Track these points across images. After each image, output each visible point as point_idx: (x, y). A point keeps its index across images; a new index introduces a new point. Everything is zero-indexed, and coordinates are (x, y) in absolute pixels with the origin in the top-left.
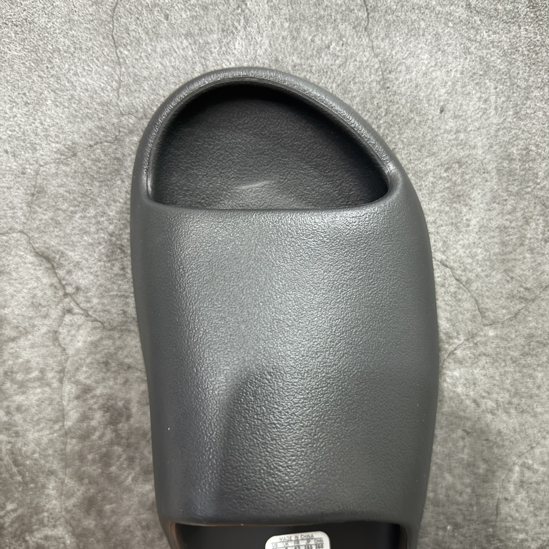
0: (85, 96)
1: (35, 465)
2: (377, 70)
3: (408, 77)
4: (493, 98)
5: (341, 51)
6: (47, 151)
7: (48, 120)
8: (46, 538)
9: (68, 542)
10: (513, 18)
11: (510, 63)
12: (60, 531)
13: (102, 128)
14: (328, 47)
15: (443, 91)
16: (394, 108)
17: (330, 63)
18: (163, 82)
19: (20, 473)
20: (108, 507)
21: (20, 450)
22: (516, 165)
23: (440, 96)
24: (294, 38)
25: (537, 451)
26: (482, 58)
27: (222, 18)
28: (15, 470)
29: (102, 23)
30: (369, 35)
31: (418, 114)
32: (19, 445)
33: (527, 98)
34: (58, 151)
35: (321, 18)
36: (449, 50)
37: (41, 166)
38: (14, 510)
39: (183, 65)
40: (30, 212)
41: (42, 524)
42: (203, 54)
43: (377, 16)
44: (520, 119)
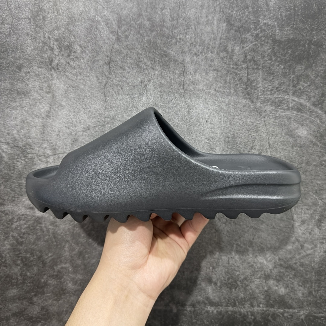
0: (94, 111)
1: (62, 238)
2: (186, 108)
3: (196, 111)
4: (223, 118)
5: (175, 102)
6: (80, 127)
7: (81, 118)
8: (62, 268)
9: (70, 270)
10: (229, 94)
11: (228, 108)
12: (68, 265)
13: (99, 121)
14: (172, 101)
15: (207, 116)
16: (191, 120)
17: (172, 105)
18: (120, 108)
19: (56, 241)
20: (87, 255)
21: (57, 232)
22: (230, 139)
23: (206, 117)
24: (161, 97)
25: (242, 239)
26: (219, 106)
27: (139, 90)
28: (54, 240)
29: (101, 89)
30: (184, 98)
31: (199, 122)
32: (57, 230)
33: (234, 119)
34: (83, 128)
35: (170, 92)
36: (209, 103)
37: (77, 132)
38: (51, 256)
39: (126, 104)
40: (72, 147)
41: (61, 262)
42: (133, 101)
43: (187, 92)
44: (232, 125)
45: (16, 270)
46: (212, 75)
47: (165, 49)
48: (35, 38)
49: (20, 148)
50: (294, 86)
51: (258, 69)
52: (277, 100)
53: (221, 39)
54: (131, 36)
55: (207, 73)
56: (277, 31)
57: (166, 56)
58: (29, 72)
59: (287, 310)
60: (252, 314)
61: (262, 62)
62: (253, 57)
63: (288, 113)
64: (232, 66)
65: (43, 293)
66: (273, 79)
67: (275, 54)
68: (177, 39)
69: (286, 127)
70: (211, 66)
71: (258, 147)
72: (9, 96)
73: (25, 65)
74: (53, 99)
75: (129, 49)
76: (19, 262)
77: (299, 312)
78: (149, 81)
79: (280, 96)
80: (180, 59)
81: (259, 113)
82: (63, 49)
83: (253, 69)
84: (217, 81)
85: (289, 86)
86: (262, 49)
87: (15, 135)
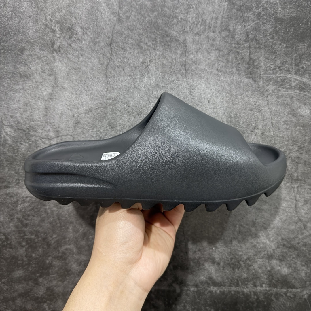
0: (96, 93)
1: (66, 219)
2: (188, 89)
3: (198, 91)
4: (225, 98)
5: (177, 82)
6: (82, 110)
7: (83, 100)
8: (66, 249)
9: (75, 251)
10: (232, 74)
11: (231, 87)
12: (72, 246)
13: (101, 103)
14: (173, 81)
15: (209, 96)
16: (193, 101)
17: (174, 86)
18: (121, 90)
19: (60, 223)
20: (91, 236)
21: (61, 214)
22: (233, 119)
23: (208, 97)
24: (163, 78)
25: (245, 219)
26: (222, 86)
27: (141, 71)
28: (58, 221)
29: (103, 70)
30: (186, 78)
31: (201, 103)
32: (61, 212)
33: (236, 98)
34: (86, 110)
35: (171, 72)
36: (211, 83)
37: (80, 114)
38: (56, 238)
39: (128, 85)
40: (75, 129)
41: (65, 243)
42: (134, 82)
43: (189, 72)
44: (234, 105)
45: (22, 251)
46: (213, 54)
47: (166, 29)
48: (37, 21)
49: (24, 130)
50: (296, 65)
51: (260, 48)
52: (279, 80)
53: (222, 18)
54: (132, 16)
55: (209, 53)
56: (280, 9)
57: (168, 36)
58: (31, 55)
59: (290, 290)
60: (255, 294)
61: (264, 41)
62: (255, 36)
63: (291, 92)
64: (234, 45)
65: (48, 274)
66: (275, 58)
67: (277, 33)
68: (178, 19)
69: (288, 107)
70: (213, 45)
71: (261, 127)
72: (12, 79)
73: (27, 47)
74: (55, 81)
75: (130, 30)
76: (24, 244)
77: (302, 292)
78: (151, 61)
79: (282, 75)
80: (181, 39)
81: (262, 92)
82: (65, 31)
83: (255, 48)
84: (219, 60)
85: (291, 64)
86: (264, 28)
87: (19, 118)
